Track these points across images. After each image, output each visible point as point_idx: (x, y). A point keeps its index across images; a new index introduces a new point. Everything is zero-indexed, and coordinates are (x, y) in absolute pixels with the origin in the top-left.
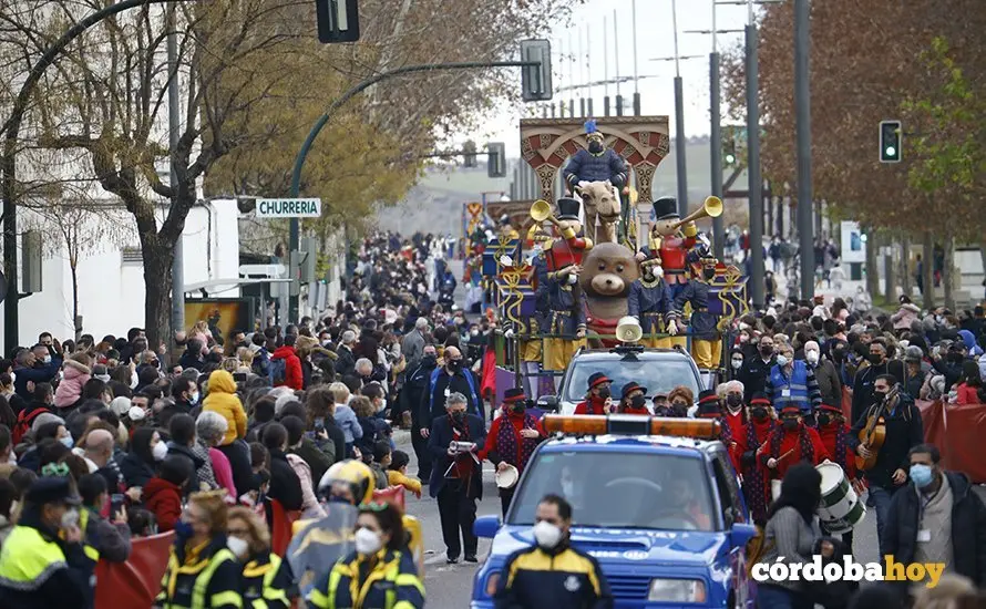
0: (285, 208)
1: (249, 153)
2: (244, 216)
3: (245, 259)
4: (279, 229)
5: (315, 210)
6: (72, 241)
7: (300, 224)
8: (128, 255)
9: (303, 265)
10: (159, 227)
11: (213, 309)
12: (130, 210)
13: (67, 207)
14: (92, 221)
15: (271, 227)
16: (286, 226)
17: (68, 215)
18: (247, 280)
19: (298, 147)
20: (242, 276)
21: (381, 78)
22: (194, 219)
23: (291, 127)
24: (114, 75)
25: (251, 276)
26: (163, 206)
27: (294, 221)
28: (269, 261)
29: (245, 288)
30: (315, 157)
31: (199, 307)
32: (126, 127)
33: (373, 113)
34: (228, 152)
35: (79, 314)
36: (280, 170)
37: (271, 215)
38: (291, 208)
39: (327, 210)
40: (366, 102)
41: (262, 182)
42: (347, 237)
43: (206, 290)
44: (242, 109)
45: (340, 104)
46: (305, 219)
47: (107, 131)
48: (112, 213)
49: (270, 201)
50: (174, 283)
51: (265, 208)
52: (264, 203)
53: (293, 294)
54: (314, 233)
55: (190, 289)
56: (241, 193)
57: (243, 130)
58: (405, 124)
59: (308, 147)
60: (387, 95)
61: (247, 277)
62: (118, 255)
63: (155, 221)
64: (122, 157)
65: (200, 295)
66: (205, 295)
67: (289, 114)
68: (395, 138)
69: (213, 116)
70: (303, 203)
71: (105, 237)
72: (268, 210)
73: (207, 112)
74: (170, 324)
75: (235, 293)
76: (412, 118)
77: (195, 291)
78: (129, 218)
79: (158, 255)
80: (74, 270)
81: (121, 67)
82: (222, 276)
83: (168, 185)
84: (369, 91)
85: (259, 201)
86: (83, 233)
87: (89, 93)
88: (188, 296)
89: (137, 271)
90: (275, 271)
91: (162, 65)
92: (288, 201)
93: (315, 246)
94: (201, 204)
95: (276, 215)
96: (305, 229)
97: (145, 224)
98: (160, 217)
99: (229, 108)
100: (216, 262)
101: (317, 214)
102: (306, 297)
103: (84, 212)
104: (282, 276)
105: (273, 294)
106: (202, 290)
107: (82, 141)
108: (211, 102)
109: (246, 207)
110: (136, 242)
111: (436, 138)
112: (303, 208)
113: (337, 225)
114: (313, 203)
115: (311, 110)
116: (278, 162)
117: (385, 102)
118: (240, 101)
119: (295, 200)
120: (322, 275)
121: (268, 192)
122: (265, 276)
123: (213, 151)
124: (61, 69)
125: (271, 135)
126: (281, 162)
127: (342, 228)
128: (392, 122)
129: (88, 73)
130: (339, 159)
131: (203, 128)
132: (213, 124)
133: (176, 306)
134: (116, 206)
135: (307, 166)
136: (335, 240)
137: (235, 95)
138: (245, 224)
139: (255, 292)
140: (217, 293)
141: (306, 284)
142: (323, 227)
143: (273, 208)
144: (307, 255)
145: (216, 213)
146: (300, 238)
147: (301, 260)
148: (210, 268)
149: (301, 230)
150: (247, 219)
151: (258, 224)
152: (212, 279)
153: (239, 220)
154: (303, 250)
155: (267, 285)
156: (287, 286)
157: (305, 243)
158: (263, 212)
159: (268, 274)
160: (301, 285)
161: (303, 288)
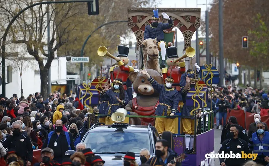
0: (79, 60)
1: (69, 45)
2: (68, 62)
3: (68, 73)
4: (78, 66)
6: (20, 68)
7: (83, 64)
8: (36, 72)
9: (84, 75)
10: (44, 65)
11: (60, 87)
12: (36, 60)
13: (20, 59)
14: (26, 63)
15: (75, 65)
16: (80, 65)
17: (19, 62)
18: (68, 79)
19: (83, 43)
20: (67, 78)
21: (105, 24)
22: (54, 63)
23: (81, 38)
24: (33, 24)
25: (70, 78)
26: (45, 59)
27: (81, 63)
28: (75, 74)
29: (68, 82)
30: (87, 46)
31: (55, 87)
32: (36, 37)
33: (104, 34)
34: (63, 44)
35: (22, 88)
36: (78, 49)
37: (75, 62)
38: (81, 60)
39: (91, 60)
40: (102, 31)
41: (73, 52)
42: (97, 68)
43: (58, 82)
44: (67, 33)
45: (94, 32)
46: (85, 63)
47: (31, 39)
48: (31, 61)
49: (75, 58)
50: (48, 80)
51: (73, 60)
52: (73, 58)
53: (81, 83)
54: (87, 67)
55: (53, 82)
56: (67, 56)
57: (68, 38)
58: (112, 37)
59: (86, 43)
60: (108, 29)
61: (68, 78)
62: (33, 72)
63: (43, 63)
64: (34, 46)
65: (56, 83)
66: (57, 83)
67: (80, 34)
68: (110, 41)
69: (59, 35)
70: (84, 58)
71: (30, 67)
72: (75, 60)
73: (58, 34)
74: (47, 91)
75: (65, 83)
76: (114, 35)
77: (54, 82)
78: (36, 62)
79: (44, 72)
80: (21, 75)
81: (34, 21)
82: (62, 78)
83: (47, 54)
84: (102, 28)
85: (72, 58)
86: (24, 66)
87: (25, 28)
88: (52, 84)
89: (39, 77)
90: (76, 77)
91: (46, 21)
92: (80, 58)
93: (87, 70)
94: (56, 58)
95: (76, 62)
96: (85, 65)
97: (41, 64)
98: (45, 62)
99: (64, 33)
100: (60, 74)
101: (88, 61)
103: (24, 61)
104: (78, 78)
105: (76, 83)
106: (56, 82)
107: (24, 41)
108: (59, 31)
109: (68, 59)
110: (38, 69)
111: (121, 41)
112: (84, 60)
113: (94, 64)
114: (87, 59)
115: (87, 33)
116: (77, 47)
117: (107, 31)
118: (67, 31)
119: (82, 58)
120: (89, 78)
121: (74, 55)
122: (73, 78)
123: (60, 44)
124: (18, 22)
125: (76, 40)
126: (78, 47)
127: (96, 65)
128: (109, 37)
129: (25, 23)
130: (94, 47)
131: (57, 38)
132: (59, 37)
133: (49, 86)
134: (32, 59)
135: (85, 48)
136: (93, 68)
137: (65, 29)
139: (70, 83)
140: (60, 83)
141: (85, 80)
142: (90, 65)
143: (76, 60)
144: (85, 72)
145: (60, 61)
146: (83, 68)
147: (83, 74)
148: (58, 76)
149: (84, 66)
150: (69, 62)
151: (71, 64)
152: (59, 79)
153: (67, 63)
154: (84, 71)
155: (74, 81)
156: (80, 81)
157: (85, 69)
158: (73, 61)
159: (74, 78)
160: (83, 80)
161: (84, 81)
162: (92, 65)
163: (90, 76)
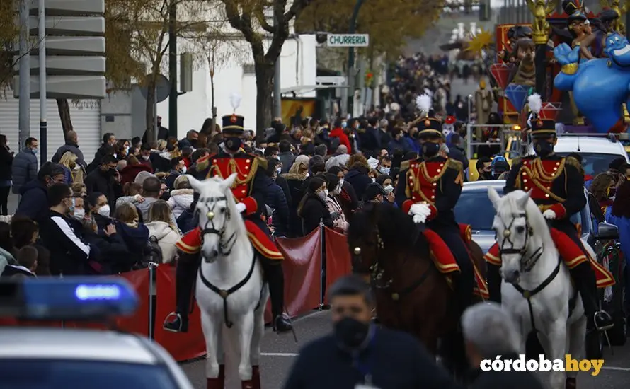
0: (346, 41)
1: (324, 5)
2: (320, 45)
3: (320, 72)
4: (342, 54)
5: (364, 41)
6: (211, 59)
7: (355, 50)
8: (246, 69)
9: (357, 78)
10: (266, 52)
11: (299, 104)
12: (248, 40)
13: (210, 37)
14: (224, 47)
15: (337, 52)
16: (347, 52)
17: (209, 43)
18: (321, 86)
20: (318, 84)
22: (288, 47)
25: (324, 84)
26: (268, 38)
27: (351, 49)
28: (335, 74)
29: (319, 91)
31: (290, 103)
34: (309, 4)
35: (215, 106)
36: (343, 16)
37: (337, 45)
38: (350, 41)
39: (372, 42)
41: (332, 23)
42: (387, 60)
43: (295, 92)
46: (360, 48)
48: (235, 42)
49: (337, 36)
50: (275, 87)
51: (333, 40)
52: (332, 37)
53: (351, 95)
54: (364, 58)
55: (285, 91)
56: (318, 30)
61: (320, 84)
62: (240, 70)
63: (262, 48)
64: (243, 6)
65: (291, 95)
66: (294, 95)
70: (357, 37)
71: (232, 56)
72: (335, 41)
74: (272, 113)
75: (313, 94)
77: (288, 93)
78: (246, 45)
79: (265, 70)
80: (212, 78)
82: (306, 83)
83: (272, 25)
85: (329, 36)
86: (218, 55)
88: (283, 96)
89: (252, 80)
90: (339, 81)
92: (347, 35)
93: (365, 65)
94: (293, 37)
95: (340, 45)
96: (359, 54)
97: (257, 49)
98: (267, 45)
100: (302, 74)
101: (366, 44)
102: (359, 97)
103: (218, 41)
104: (343, 83)
105: (338, 94)
106: (293, 92)
109: (321, 40)
110: (251, 60)
112: (357, 41)
113: (381, 51)
114: (364, 38)
116: (342, 11)
119: (351, 36)
120: (369, 84)
121: (335, 30)
122: (331, 84)
123: (301, 3)
126: (344, 11)
127: (385, 53)
130: (381, 9)
133: (276, 101)
134: (238, 38)
135: (360, 13)
136: (379, 60)
138: (321, 50)
139: (325, 93)
140: (301, 94)
141: (358, 89)
142: (370, 53)
143: (338, 40)
144: (359, 71)
145: (302, 43)
146: (355, 59)
147: (355, 74)
148: (297, 79)
149: (356, 54)
150: (322, 47)
151: (328, 50)
152: (299, 84)
153: (317, 47)
154: (357, 67)
155: (333, 90)
156: (346, 89)
157: (358, 62)
158: (332, 43)
159: (334, 83)
160: (355, 89)
161: (357, 92)
162: (377, 52)
163: (371, 79)
